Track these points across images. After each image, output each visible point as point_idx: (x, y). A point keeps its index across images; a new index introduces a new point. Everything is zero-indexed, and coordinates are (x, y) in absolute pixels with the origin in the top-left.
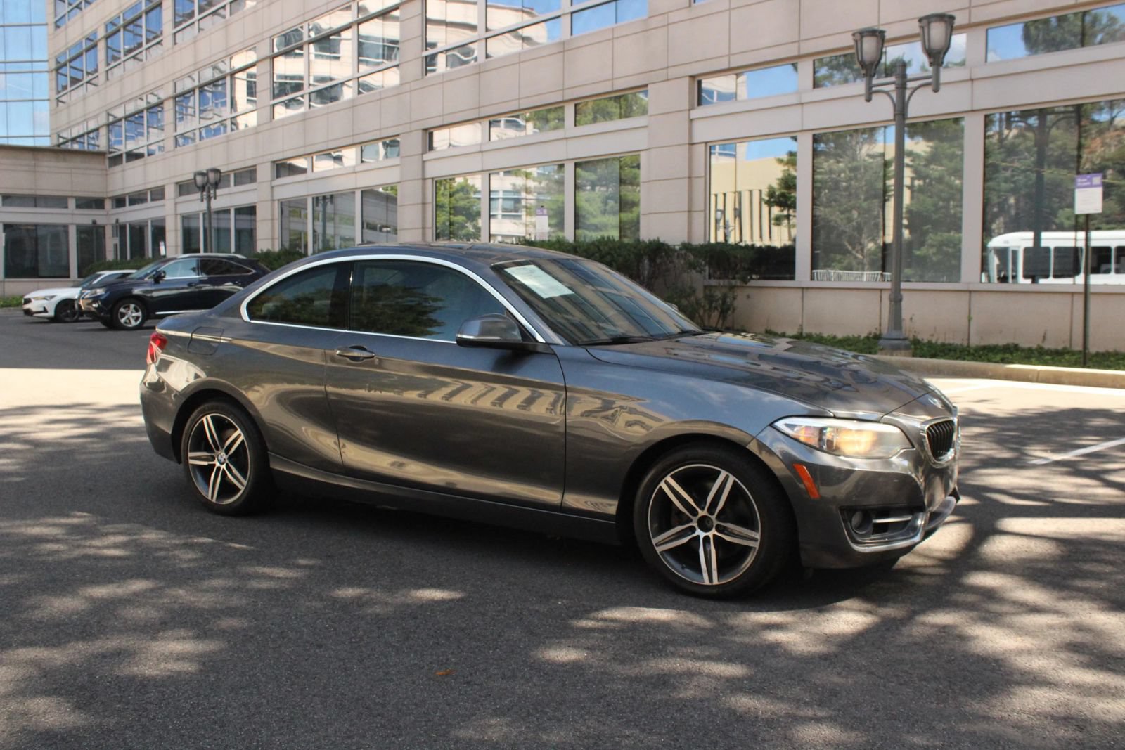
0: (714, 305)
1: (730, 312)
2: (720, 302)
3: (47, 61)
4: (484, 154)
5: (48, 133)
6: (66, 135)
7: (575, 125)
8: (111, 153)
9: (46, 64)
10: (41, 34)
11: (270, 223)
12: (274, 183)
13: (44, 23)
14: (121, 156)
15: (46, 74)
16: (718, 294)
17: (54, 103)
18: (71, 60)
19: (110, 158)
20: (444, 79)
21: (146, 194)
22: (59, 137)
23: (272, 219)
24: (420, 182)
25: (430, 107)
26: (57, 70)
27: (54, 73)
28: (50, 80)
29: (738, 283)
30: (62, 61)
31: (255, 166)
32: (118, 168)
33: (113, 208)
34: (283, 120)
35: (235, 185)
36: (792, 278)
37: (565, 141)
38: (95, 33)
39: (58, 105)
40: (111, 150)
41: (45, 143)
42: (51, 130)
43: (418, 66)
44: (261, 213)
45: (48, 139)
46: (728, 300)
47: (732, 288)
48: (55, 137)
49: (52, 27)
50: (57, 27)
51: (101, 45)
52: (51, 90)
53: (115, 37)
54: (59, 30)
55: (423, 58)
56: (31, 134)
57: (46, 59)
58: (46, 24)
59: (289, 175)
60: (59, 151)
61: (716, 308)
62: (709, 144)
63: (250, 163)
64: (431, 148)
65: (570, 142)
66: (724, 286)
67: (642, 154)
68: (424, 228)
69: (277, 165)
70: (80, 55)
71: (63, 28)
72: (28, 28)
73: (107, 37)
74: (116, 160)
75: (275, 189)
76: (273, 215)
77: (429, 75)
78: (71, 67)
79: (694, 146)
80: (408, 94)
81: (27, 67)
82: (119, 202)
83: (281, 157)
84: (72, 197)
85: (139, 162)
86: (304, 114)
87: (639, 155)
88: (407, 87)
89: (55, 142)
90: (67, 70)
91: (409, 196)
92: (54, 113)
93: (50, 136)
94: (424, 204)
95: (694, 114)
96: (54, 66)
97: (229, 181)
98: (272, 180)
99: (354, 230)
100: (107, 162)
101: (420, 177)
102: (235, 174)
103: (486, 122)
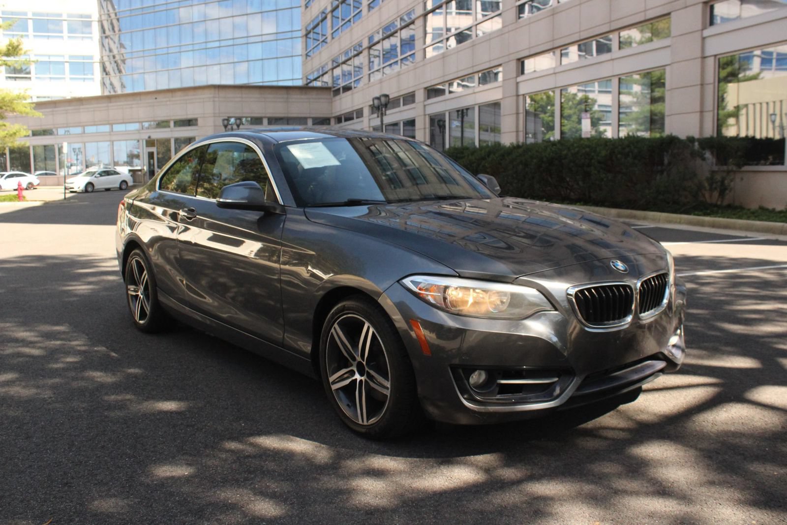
0: (714, 186)
1: (727, 192)
2: (719, 184)
3: (300, 30)
4: (557, 75)
5: (300, 77)
6: (311, 77)
7: (620, 48)
8: (334, 87)
9: (300, 32)
10: (297, 12)
11: (423, 130)
12: (426, 103)
13: (299, 5)
14: (339, 89)
15: (300, 39)
16: (718, 177)
17: (305, 57)
18: (314, 28)
19: (334, 91)
20: (530, 22)
21: (353, 114)
22: (307, 79)
23: (425, 128)
24: (515, 98)
25: (521, 43)
26: (306, 35)
27: (304, 38)
28: (302, 42)
29: (735, 168)
30: (309, 29)
31: (414, 92)
32: (338, 97)
33: (335, 124)
34: (430, 59)
35: (404, 105)
36: (782, 163)
37: (611, 61)
38: (326, 8)
39: (306, 58)
40: (335, 85)
41: (299, 83)
42: (303, 74)
43: (513, 12)
44: (419, 124)
45: (301, 80)
46: (726, 182)
47: (729, 172)
48: (305, 79)
49: (304, 8)
50: (307, 7)
51: (329, 17)
52: (303, 49)
53: (336, 11)
54: (307, 9)
55: (516, 7)
56: (291, 78)
57: (300, 29)
58: (300, 7)
59: (435, 97)
60: (306, 89)
61: (716, 188)
62: (718, 57)
63: (411, 90)
64: (523, 72)
65: (615, 61)
66: (724, 171)
67: (668, 69)
68: (517, 132)
69: (428, 91)
70: (317, 25)
71: (309, 8)
72: (290, 10)
73: (333, 11)
74: (337, 92)
75: (427, 107)
76: (425, 124)
77: (521, 19)
78: (314, 33)
79: (706, 59)
80: (507, 34)
81: (289, 35)
82: (339, 120)
83: (430, 85)
84: (310, 117)
85: (349, 93)
86: (443, 53)
87: (665, 69)
88: (506, 29)
89: (305, 82)
90: (311, 35)
91: (507, 107)
92: (304, 64)
93: (302, 79)
94: (517, 114)
95: (706, 33)
96: (304, 32)
97: (399, 103)
98: (425, 101)
99: (474, 133)
100: (332, 93)
101: (515, 94)
102: (403, 98)
103: (558, 52)
